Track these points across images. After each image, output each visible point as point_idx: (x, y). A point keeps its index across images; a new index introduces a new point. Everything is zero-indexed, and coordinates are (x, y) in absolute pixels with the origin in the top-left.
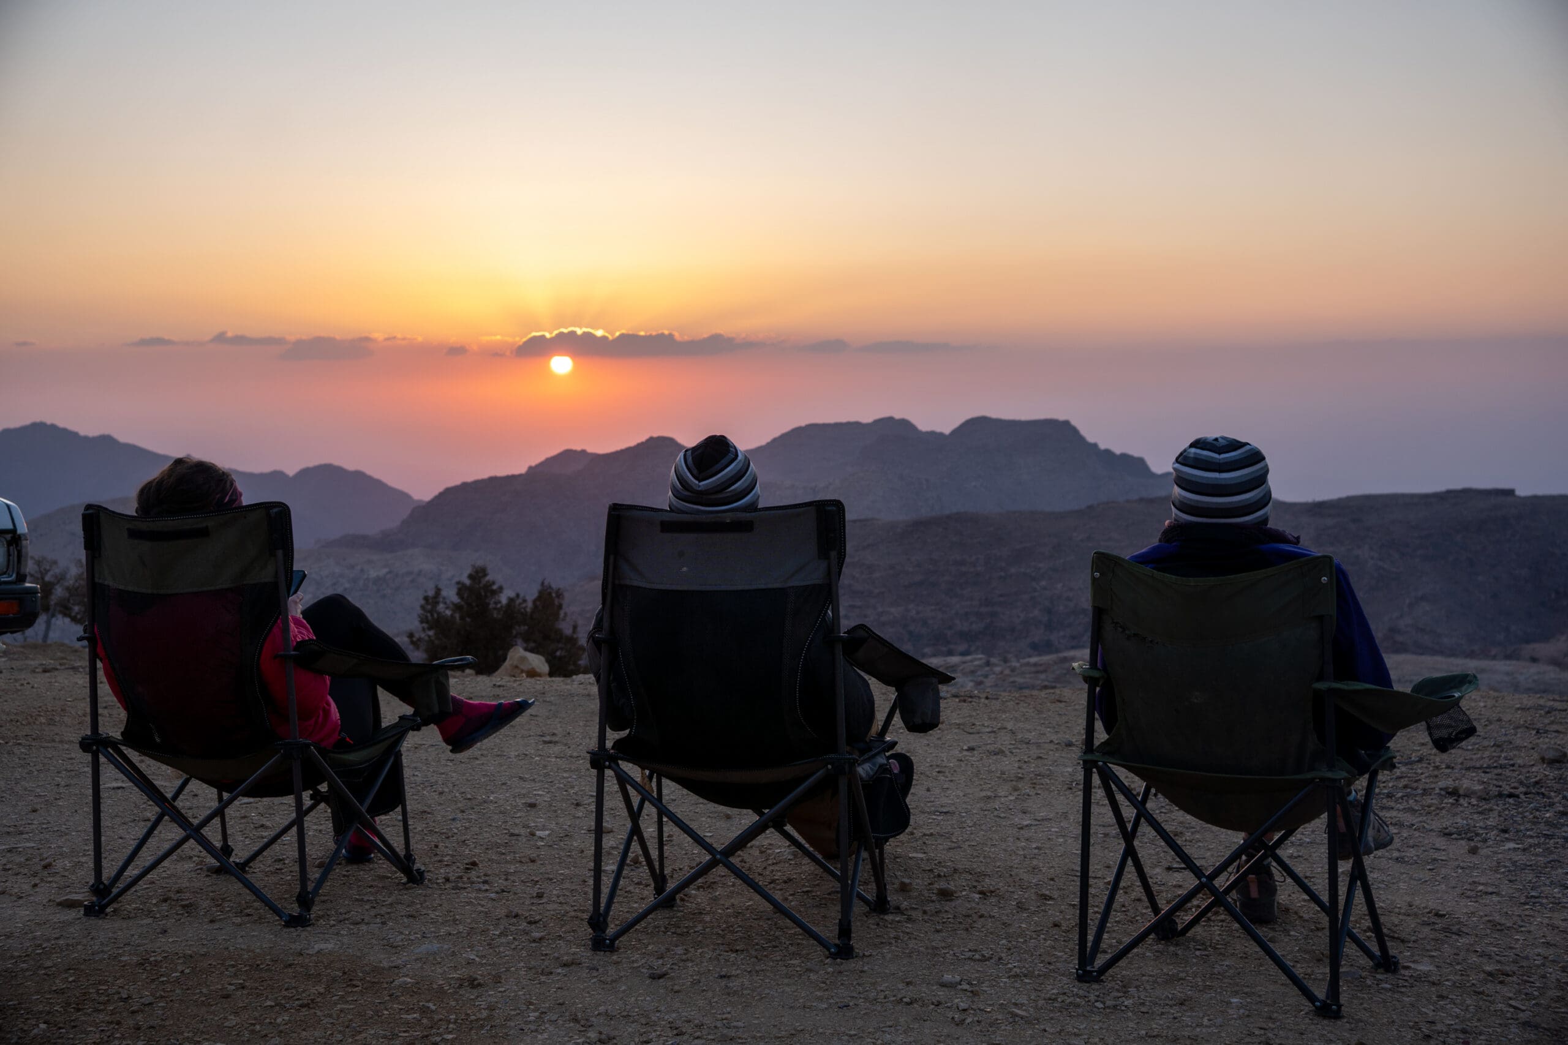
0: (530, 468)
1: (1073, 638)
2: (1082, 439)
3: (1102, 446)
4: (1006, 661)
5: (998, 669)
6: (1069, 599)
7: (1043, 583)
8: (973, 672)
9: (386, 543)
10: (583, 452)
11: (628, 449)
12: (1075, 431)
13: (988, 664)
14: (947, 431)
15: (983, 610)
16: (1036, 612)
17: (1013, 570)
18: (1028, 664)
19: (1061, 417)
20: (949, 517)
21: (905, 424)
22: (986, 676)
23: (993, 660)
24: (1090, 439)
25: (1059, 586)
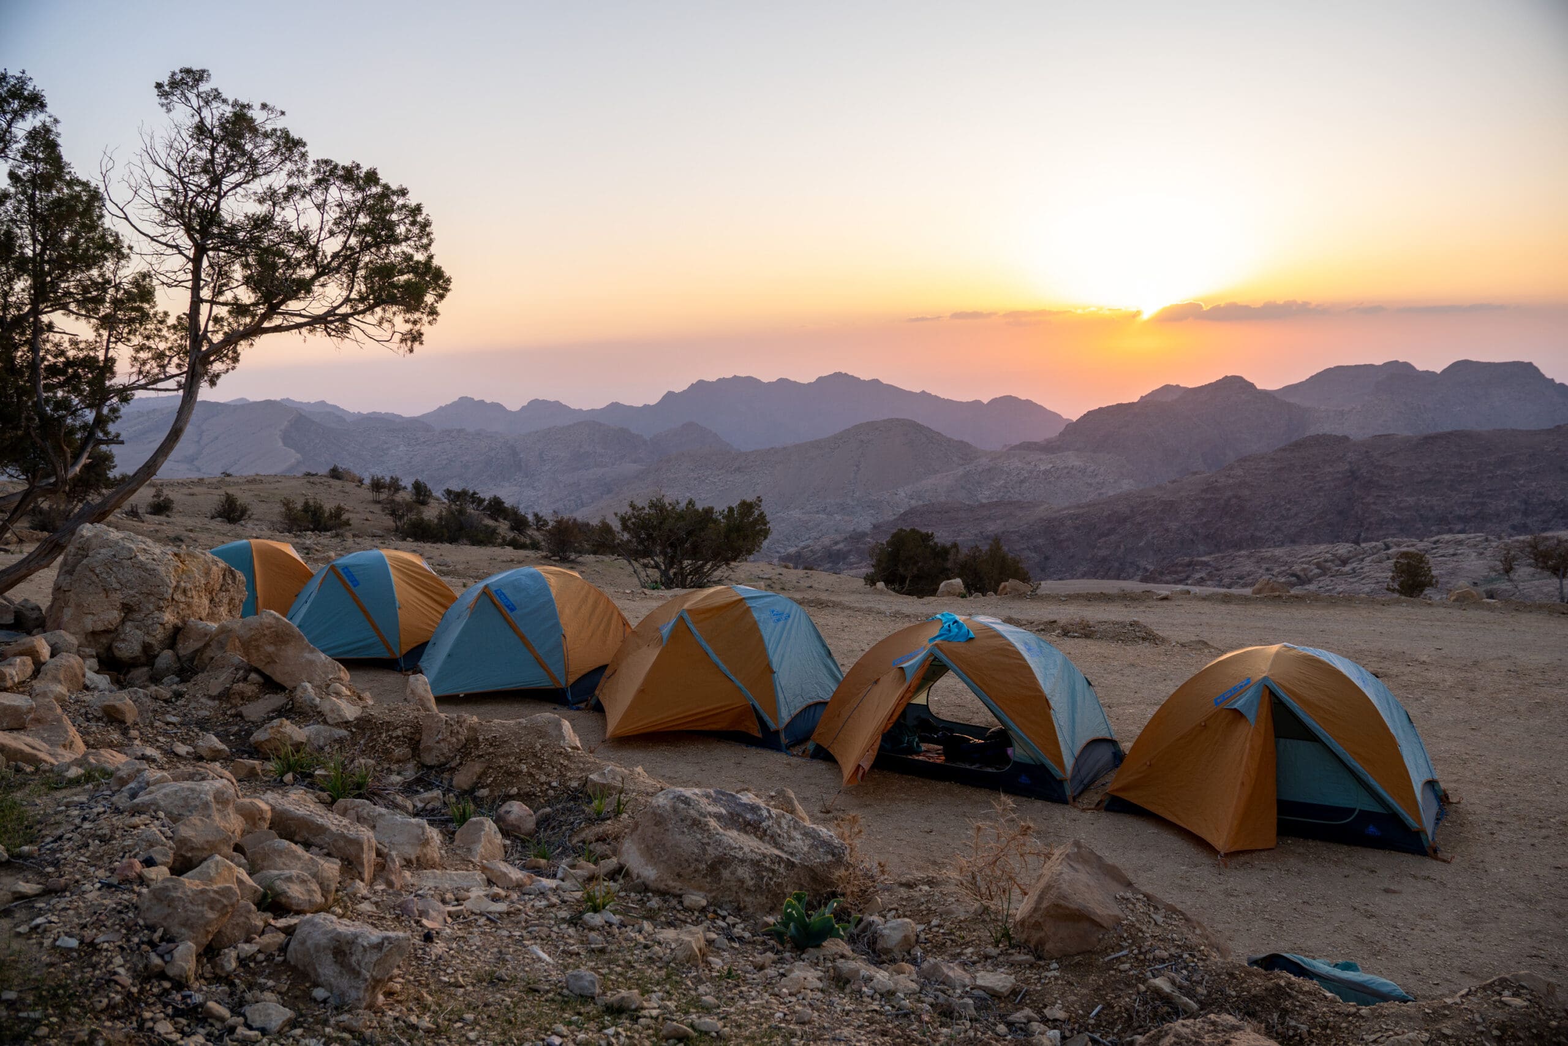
0: (1142, 397)
1: (1544, 522)
2: (1542, 376)
3: (1558, 381)
4: (1500, 538)
5: (1494, 544)
6: (1541, 494)
7: (1522, 482)
8: (1475, 546)
9: (1048, 448)
10: (1178, 386)
11: (1210, 384)
12: (1536, 370)
13: (1487, 540)
14: (1439, 371)
15: (1475, 500)
16: (1516, 503)
17: (1499, 472)
18: (1517, 541)
19: (1526, 359)
20: (1451, 433)
21: (1407, 366)
22: (1486, 549)
23: (1491, 537)
24: (1549, 375)
25: (1534, 484)
